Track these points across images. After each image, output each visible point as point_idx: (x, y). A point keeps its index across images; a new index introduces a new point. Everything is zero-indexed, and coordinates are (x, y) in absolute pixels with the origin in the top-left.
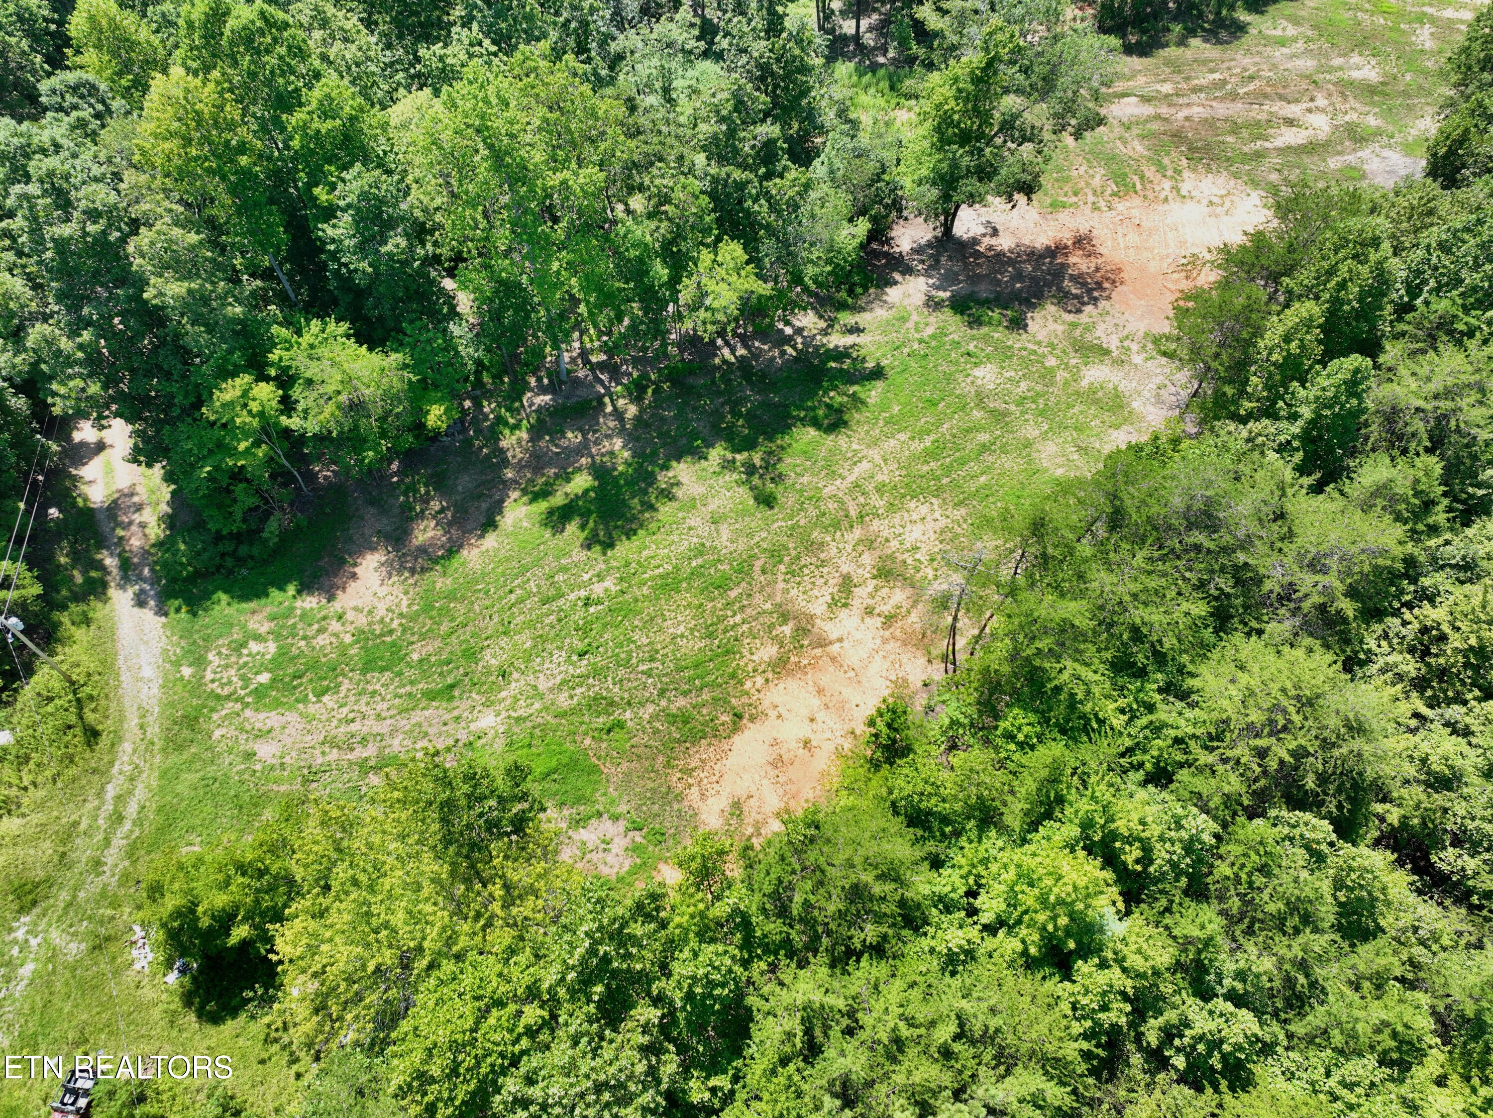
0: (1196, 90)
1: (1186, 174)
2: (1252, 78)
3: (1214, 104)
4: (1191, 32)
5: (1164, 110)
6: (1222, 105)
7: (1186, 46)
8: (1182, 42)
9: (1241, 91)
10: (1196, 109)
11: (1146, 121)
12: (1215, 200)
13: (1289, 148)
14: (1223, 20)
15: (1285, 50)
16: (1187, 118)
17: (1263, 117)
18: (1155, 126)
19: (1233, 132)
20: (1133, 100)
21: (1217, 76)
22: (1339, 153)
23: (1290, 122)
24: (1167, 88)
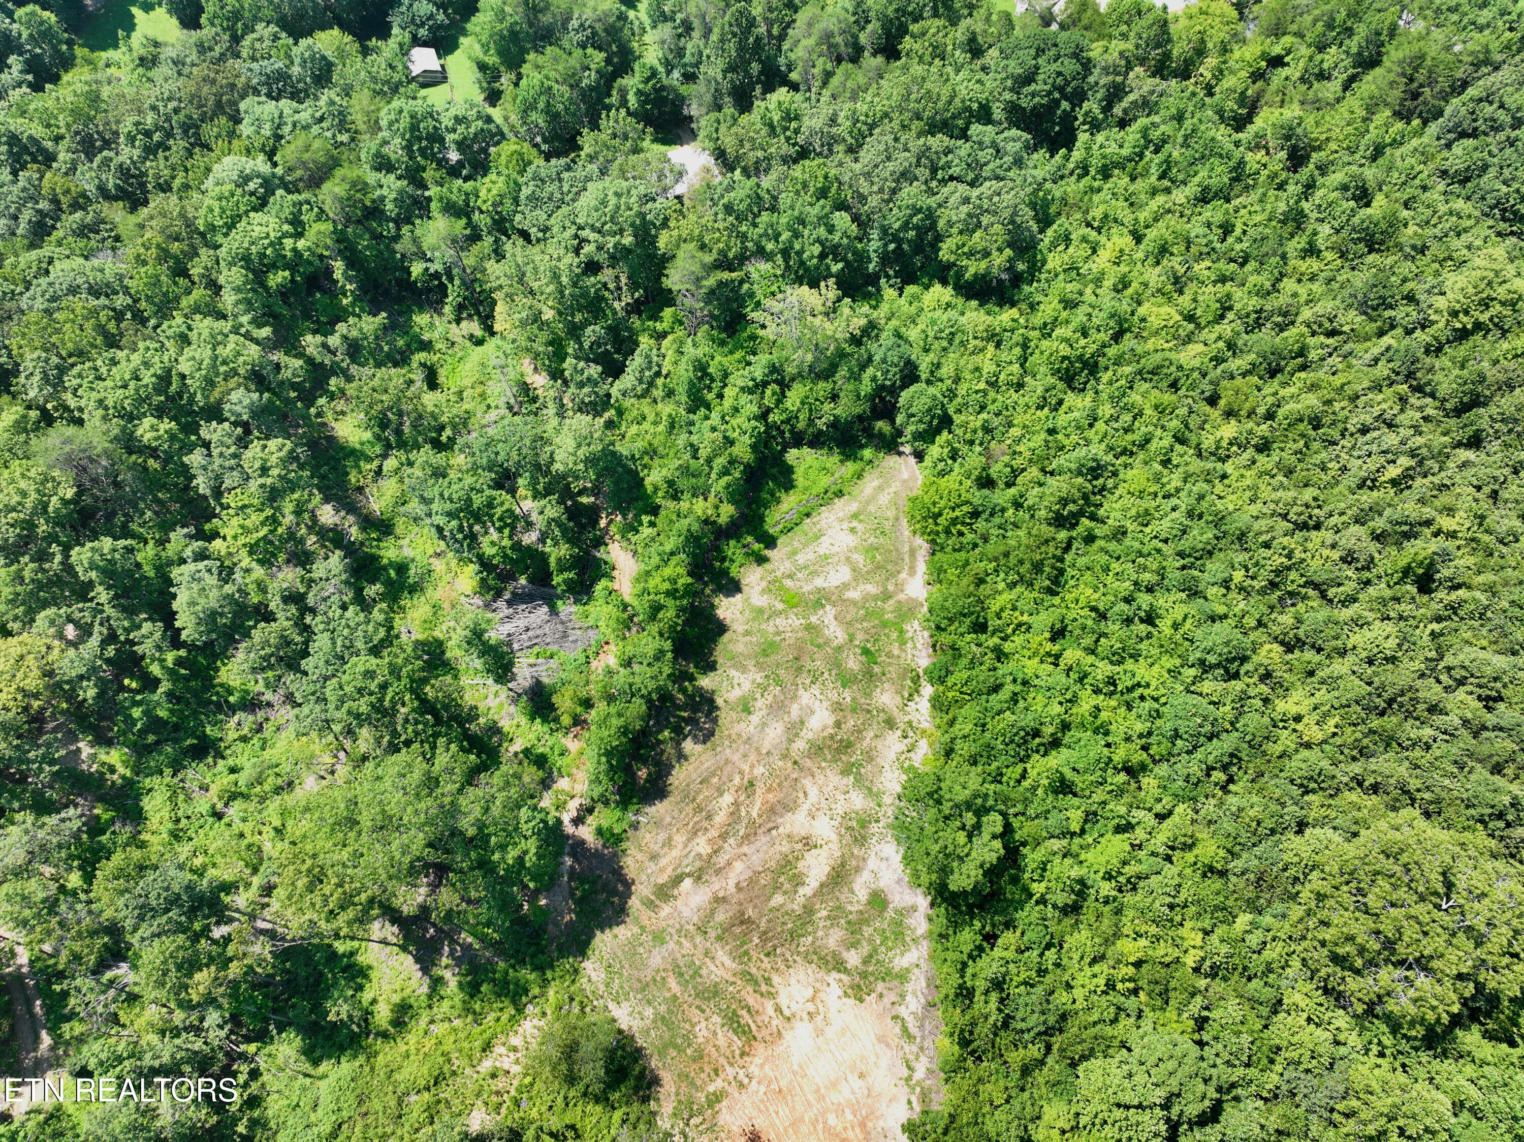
0: (724, 836)
1: (776, 979)
2: (751, 784)
3: (745, 849)
4: (678, 731)
5: (716, 885)
6: (753, 847)
7: (686, 758)
8: (682, 756)
9: (755, 814)
10: (738, 866)
11: (713, 911)
12: (811, 1007)
13: (822, 885)
14: (692, 697)
15: (755, 719)
16: (738, 887)
17: (785, 848)
18: (721, 916)
19: (777, 888)
20: (687, 883)
21: (728, 799)
22: (858, 870)
23: (808, 843)
24: (702, 846)
